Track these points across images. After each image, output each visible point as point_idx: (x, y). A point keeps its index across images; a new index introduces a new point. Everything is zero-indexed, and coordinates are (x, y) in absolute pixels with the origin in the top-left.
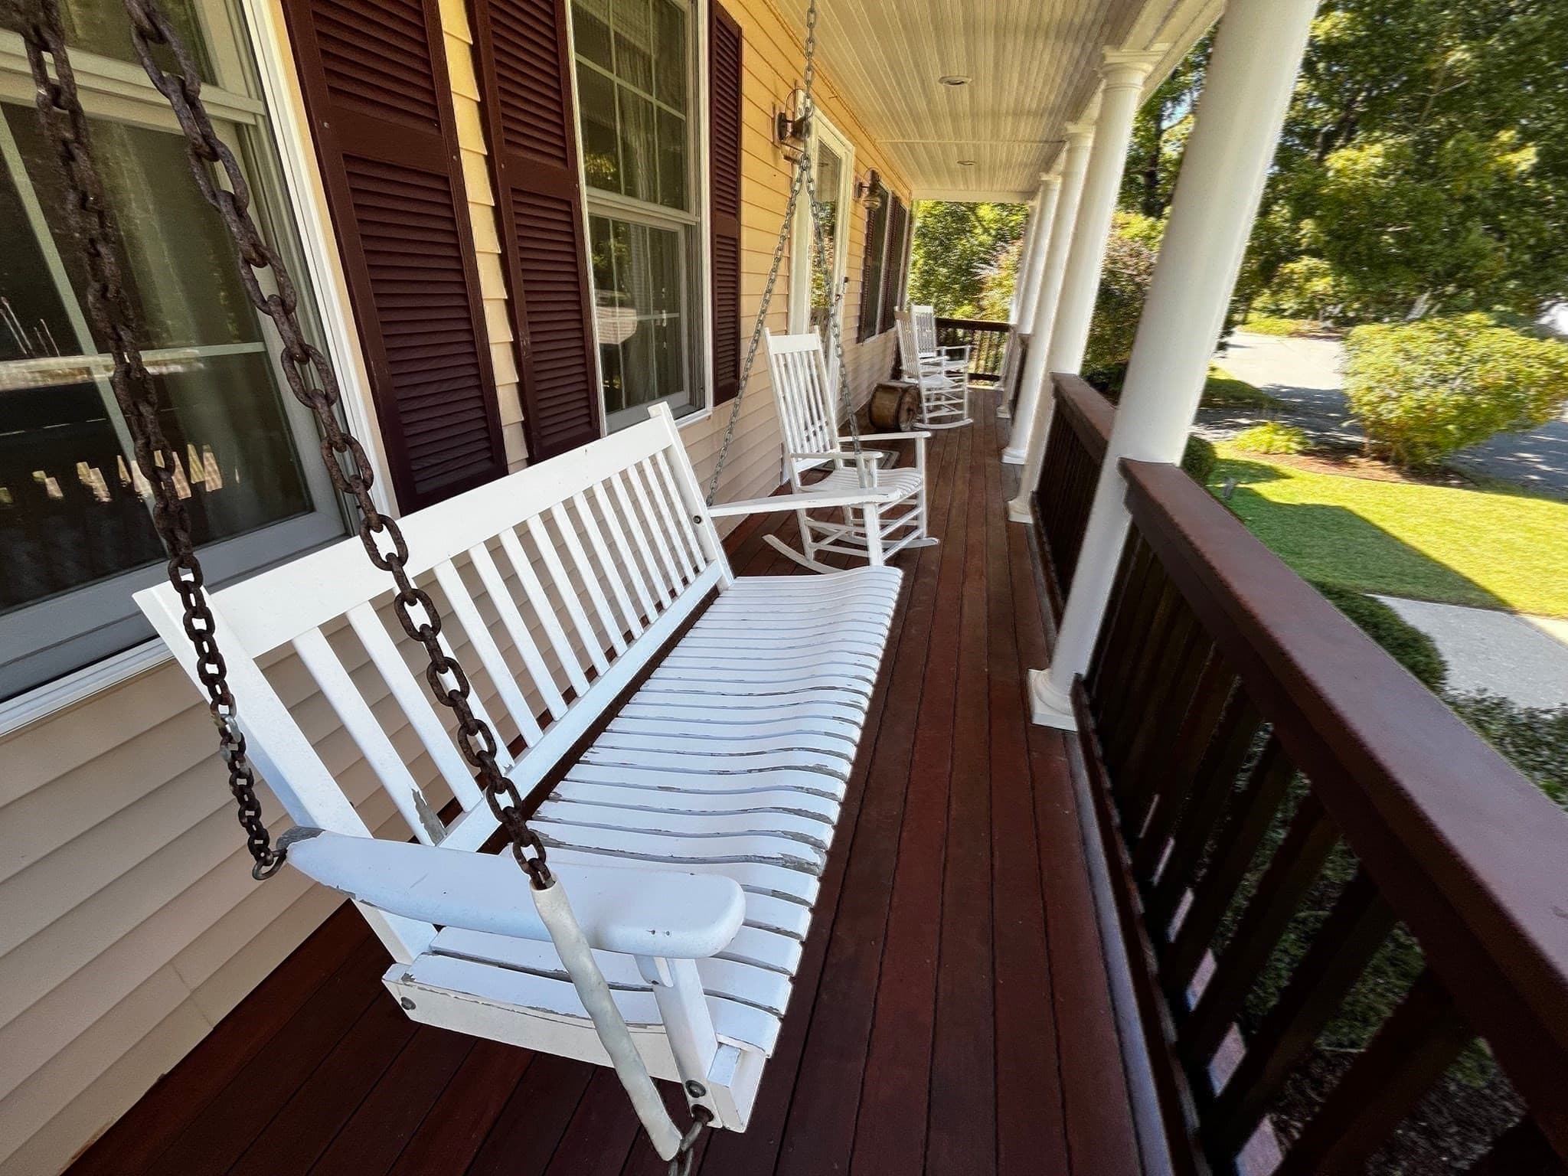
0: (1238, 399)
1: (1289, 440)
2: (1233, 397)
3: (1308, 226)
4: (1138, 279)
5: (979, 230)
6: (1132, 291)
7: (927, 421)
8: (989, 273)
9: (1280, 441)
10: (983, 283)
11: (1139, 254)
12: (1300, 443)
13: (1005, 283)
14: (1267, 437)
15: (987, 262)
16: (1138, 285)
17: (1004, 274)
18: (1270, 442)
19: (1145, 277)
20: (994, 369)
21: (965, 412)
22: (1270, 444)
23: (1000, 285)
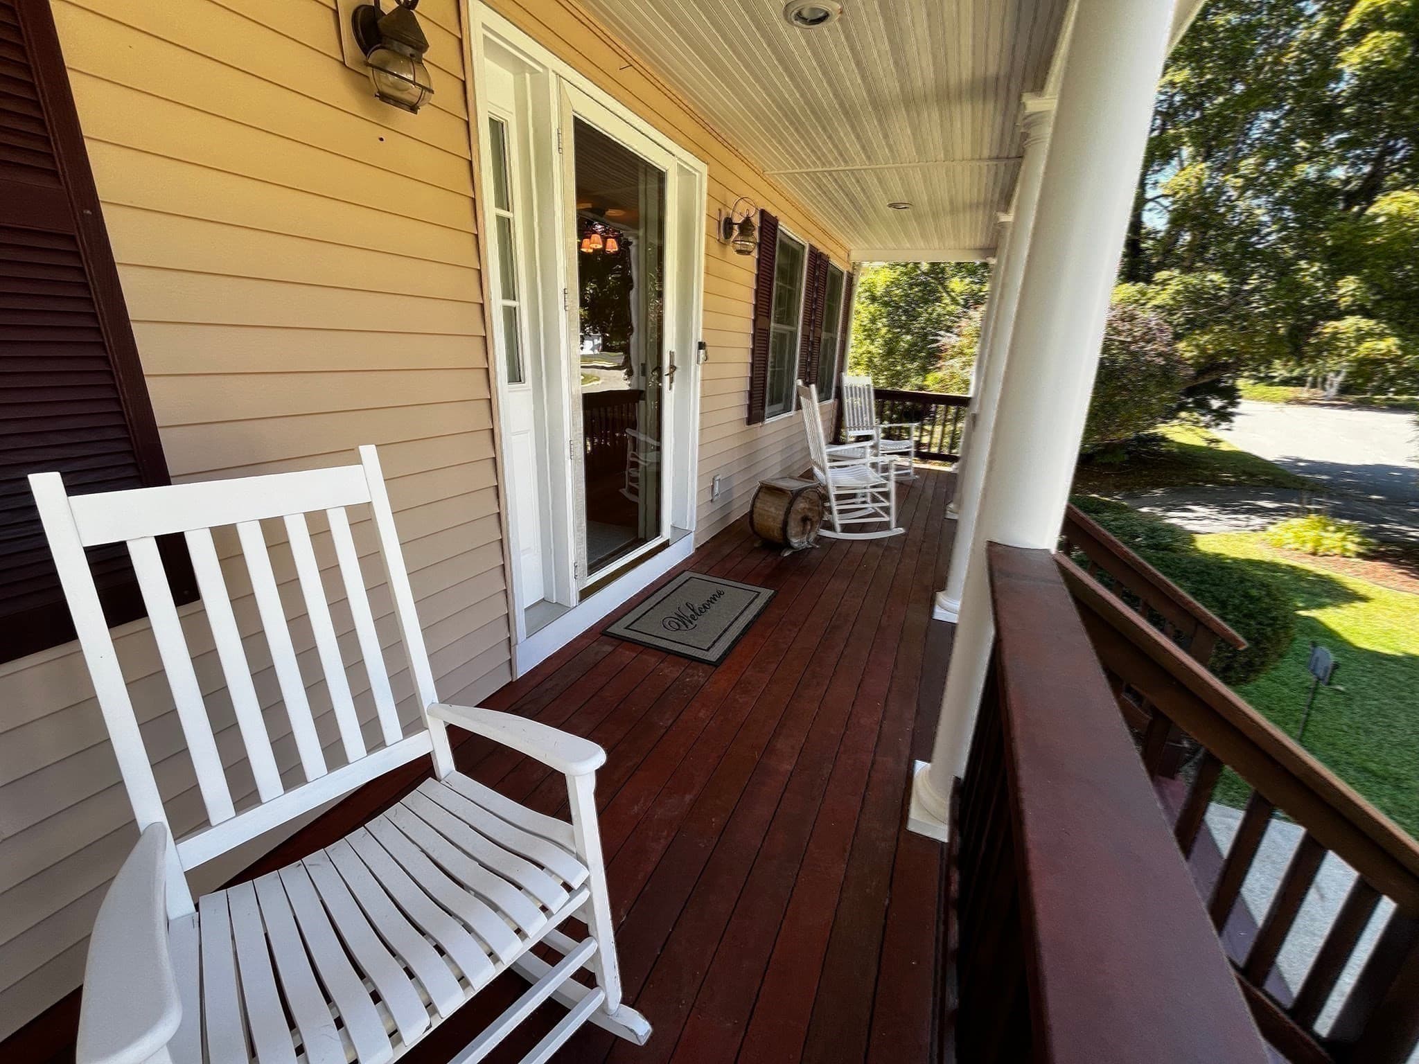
0: (1251, 475)
1: (1344, 539)
2: (1244, 473)
3: (1349, 286)
4: (1133, 347)
5: (947, 300)
6: (1125, 360)
7: (838, 528)
8: (947, 340)
9: (1332, 539)
10: (941, 351)
11: (1132, 318)
12: (1359, 544)
13: (966, 351)
14: (1312, 534)
15: (949, 329)
16: (1132, 354)
17: (965, 341)
18: (1318, 540)
19: (1142, 344)
20: (953, 445)
21: (892, 519)
22: (1318, 542)
23: (962, 353)
